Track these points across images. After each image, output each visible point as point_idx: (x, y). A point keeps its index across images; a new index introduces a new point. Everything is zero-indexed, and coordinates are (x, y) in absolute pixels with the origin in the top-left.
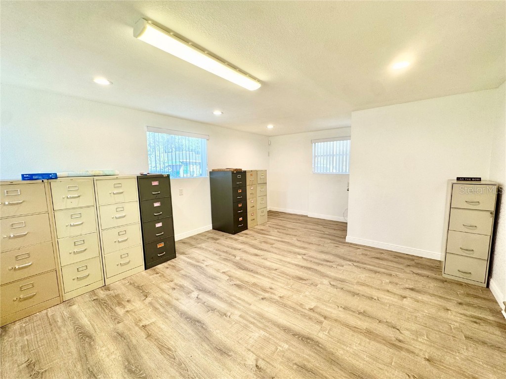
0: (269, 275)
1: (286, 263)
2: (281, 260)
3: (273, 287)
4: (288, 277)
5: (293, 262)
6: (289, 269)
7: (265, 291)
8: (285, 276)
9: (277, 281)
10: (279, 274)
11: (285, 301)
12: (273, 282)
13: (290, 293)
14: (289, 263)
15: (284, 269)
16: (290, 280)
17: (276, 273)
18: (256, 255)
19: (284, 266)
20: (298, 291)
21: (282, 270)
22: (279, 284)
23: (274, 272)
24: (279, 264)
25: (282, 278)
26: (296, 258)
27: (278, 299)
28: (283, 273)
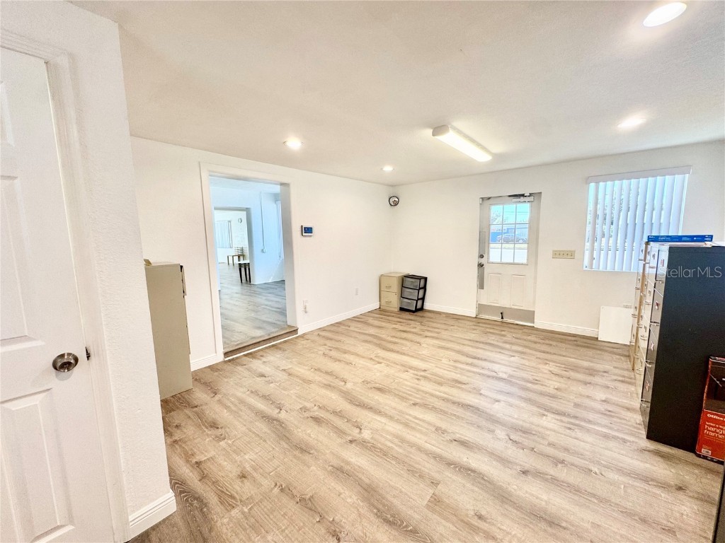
0: (424, 395)
1: (397, 417)
2: (406, 425)
3: (416, 381)
4: (397, 393)
5: (383, 420)
6: (394, 404)
7: (425, 377)
8: (401, 394)
9: (412, 387)
10: (410, 398)
11: (403, 368)
12: (416, 386)
13: (397, 374)
14: (391, 418)
15: (402, 406)
16: (395, 389)
17: (413, 399)
18: (463, 443)
19: (401, 411)
20: (388, 376)
21: (404, 404)
22: (409, 383)
23: (418, 401)
24: (410, 415)
25: (404, 390)
26: (374, 431)
27: (409, 370)
28: (403, 398)
